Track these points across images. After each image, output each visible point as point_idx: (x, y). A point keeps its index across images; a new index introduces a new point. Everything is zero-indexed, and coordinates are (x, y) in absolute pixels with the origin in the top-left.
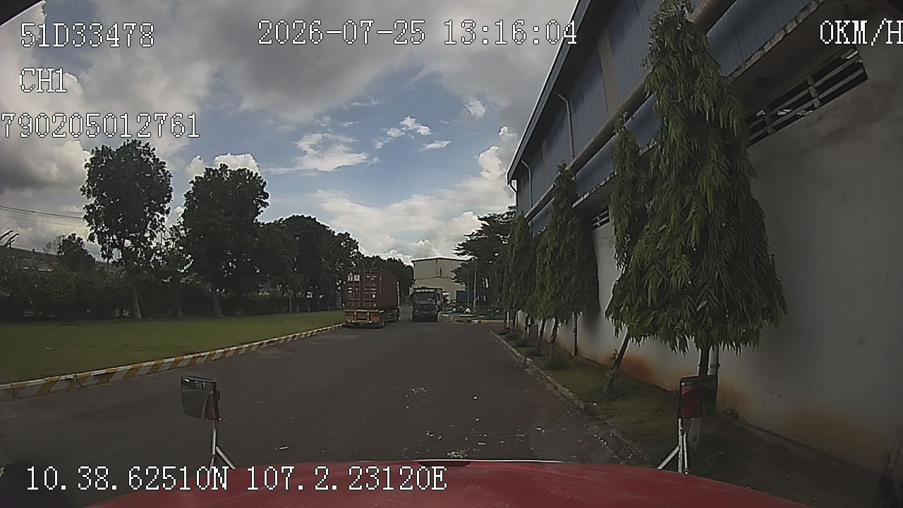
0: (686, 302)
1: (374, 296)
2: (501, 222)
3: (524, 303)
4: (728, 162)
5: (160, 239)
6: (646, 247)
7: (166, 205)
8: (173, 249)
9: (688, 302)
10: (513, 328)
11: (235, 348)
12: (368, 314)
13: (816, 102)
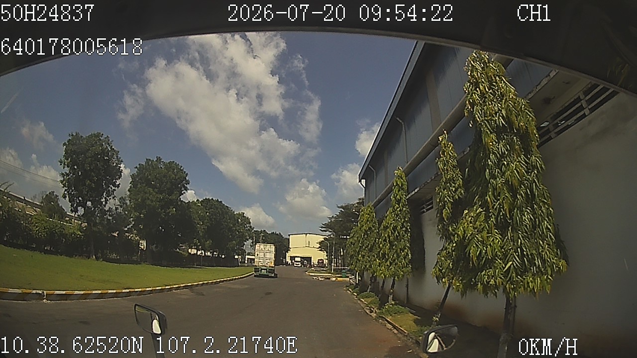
3: (369, 266)
7: (117, 181)
8: (120, 212)
13: (587, 111)
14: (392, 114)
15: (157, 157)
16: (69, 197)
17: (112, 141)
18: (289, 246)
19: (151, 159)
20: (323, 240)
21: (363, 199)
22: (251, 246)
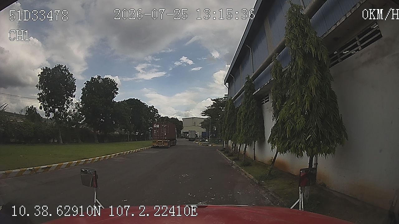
0: (303, 136)
1: (165, 134)
2: (221, 101)
3: (232, 137)
4: (321, 74)
5: (71, 109)
6: (285, 112)
7: (74, 93)
8: (77, 113)
9: (304, 136)
10: (227, 148)
11: (104, 156)
12: (163, 142)
14: (243, 43)
15: (98, 76)
16: (44, 108)
18: (182, 126)
19: (95, 77)
21: (227, 95)
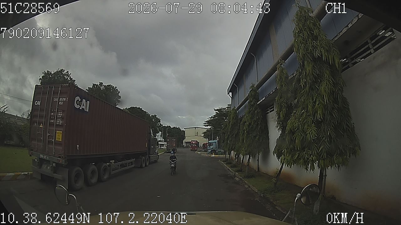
2: (224, 111)
10: (230, 159)
14: (248, 51)
15: (100, 82)
17: (70, 74)
18: (185, 135)
19: (97, 84)
20: (206, 131)
21: (231, 105)
22: (161, 136)
